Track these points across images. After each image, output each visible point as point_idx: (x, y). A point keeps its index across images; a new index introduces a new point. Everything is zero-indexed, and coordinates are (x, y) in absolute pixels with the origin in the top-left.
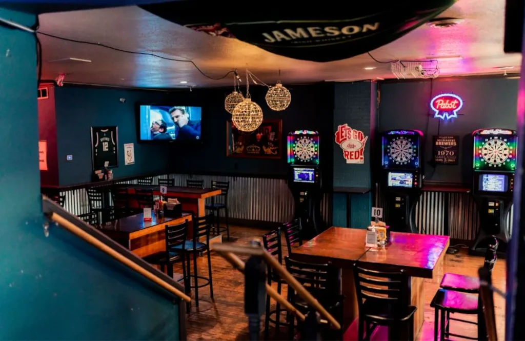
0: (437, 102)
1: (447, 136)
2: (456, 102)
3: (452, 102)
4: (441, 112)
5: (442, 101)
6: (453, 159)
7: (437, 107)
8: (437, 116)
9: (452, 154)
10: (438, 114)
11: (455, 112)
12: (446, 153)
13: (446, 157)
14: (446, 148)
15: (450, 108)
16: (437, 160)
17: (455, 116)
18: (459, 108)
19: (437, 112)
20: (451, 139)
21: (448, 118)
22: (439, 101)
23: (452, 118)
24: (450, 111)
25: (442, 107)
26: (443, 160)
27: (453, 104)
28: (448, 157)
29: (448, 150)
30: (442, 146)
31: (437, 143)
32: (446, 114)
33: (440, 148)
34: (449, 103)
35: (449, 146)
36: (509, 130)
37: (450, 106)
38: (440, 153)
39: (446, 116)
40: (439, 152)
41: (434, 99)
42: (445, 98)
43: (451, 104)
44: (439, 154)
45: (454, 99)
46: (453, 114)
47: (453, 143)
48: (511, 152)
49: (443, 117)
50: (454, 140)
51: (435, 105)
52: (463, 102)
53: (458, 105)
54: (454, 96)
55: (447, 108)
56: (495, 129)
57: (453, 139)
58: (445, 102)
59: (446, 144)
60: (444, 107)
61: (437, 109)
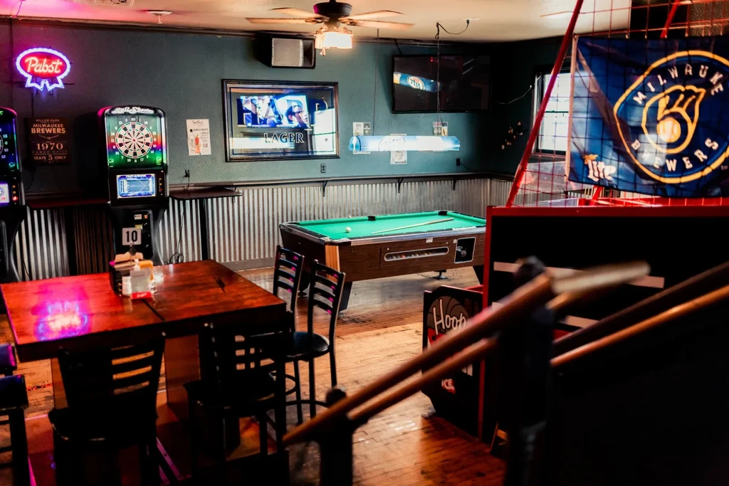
0: (26, 61)
1: (48, 117)
2: (58, 63)
3: (54, 63)
4: (37, 77)
5: (35, 59)
6: (63, 156)
7: (29, 71)
8: (29, 84)
9: (60, 146)
10: (32, 82)
11: (59, 78)
12: (50, 146)
13: (51, 152)
14: (49, 138)
15: (50, 71)
16: (36, 158)
17: (61, 85)
18: (66, 74)
19: (30, 77)
20: (56, 123)
21: (50, 88)
22: (30, 59)
23: (56, 88)
24: (52, 78)
25: (36, 71)
26: (47, 157)
27: (54, 65)
28: (54, 152)
29: (53, 140)
30: (42, 134)
31: (33, 131)
32: (45, 82)
33: (41, 138)
34: (49, 63)
35: (55, 135)
36: (150, 108)
37: (51, 69)
38: (41, 147)
39: (45, 85)
40: (39, 145)
41: (22, 55)
42: (41, 56)
43: (51, 66)
44: (39, 148)
45: (56, 57)
46: (57, 83)
47: (60, 130)
48: (155, 140)
49: (40, 88)
50: (62, 125)
51: (24, 65)
52: (71, 63)
53: (63, 68)
54: (55, 53)
55: (45, 71)
56: (131, 107)
57: (60, 123)
58: (41, 62)
59: (49, 131)
60: (40, 71)
61: (29, 73)
